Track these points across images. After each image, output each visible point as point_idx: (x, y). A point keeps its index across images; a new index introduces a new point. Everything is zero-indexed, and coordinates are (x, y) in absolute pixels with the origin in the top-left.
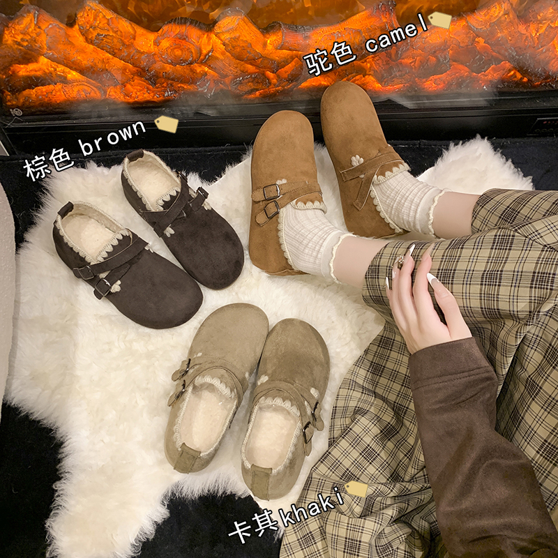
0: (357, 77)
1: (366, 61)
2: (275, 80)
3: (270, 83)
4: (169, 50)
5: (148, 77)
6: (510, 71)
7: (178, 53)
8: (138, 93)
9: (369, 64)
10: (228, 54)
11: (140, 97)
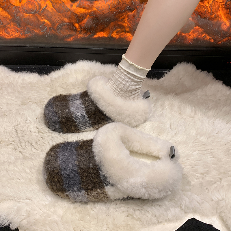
0: (122, 33)
1: (124, 22)
2: (79, 29)
3: (77, 30)
4: (26, 5)
5: (16, 21)
6: (202, 33)
7: (30, 7)
8: (13, 33)
9: (126, 24)
10: (54, 9)
11: (14, 35)
